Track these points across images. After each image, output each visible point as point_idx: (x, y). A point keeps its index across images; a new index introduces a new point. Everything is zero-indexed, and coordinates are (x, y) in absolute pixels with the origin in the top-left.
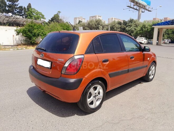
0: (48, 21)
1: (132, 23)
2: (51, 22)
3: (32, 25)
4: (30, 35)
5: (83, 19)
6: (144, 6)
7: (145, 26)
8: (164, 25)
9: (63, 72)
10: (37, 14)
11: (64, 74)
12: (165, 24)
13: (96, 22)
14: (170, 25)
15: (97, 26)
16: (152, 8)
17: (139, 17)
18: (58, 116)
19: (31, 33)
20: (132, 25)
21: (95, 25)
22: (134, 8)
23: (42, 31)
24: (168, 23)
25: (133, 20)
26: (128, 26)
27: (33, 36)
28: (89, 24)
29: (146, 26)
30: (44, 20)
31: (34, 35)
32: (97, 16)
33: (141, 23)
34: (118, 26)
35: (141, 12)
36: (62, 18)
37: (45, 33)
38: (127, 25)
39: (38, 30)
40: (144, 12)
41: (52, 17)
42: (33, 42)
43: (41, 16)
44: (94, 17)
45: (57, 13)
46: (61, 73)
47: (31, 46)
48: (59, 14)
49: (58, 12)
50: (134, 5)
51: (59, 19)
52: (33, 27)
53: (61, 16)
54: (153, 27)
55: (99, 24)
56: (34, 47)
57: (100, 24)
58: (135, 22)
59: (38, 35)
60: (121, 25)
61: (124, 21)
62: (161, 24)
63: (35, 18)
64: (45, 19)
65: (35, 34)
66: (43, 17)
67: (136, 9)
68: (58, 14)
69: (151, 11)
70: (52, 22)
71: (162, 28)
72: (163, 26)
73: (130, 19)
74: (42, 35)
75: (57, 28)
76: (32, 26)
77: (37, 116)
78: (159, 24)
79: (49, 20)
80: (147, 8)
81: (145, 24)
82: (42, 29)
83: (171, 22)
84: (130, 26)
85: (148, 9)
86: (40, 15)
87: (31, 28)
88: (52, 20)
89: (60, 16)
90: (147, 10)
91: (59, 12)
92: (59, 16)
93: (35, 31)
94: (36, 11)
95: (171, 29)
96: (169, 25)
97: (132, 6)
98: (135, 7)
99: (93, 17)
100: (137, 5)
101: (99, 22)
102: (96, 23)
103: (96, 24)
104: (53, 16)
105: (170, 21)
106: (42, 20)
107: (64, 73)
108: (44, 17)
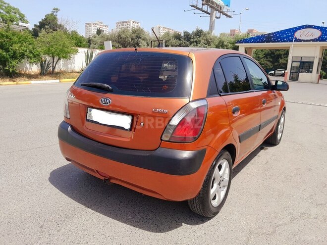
0: (34, 27)
1: (200, 37)
2: (40, 29)
3: (7, 33)
4: (5, 56)
5: (104, 27)
6: (219, 8)
7: (223, 42)
8: (255, 42)
9: (166, 136)
10: (8, 12)
11: (167, 141)
12: (256, 40)
13: (134, 33)
14: (264, 42)
15: (136, 40)
16: (234, 12)
17: (212, 26)
18: (148, 230)
19: (7, 51)
20: (200, 41)
21: (132, 39)
22: (203, 9)
23: (31, 47)
24: (261, 40)
25: (201, 31)
26: (193, 42)
27: (10, 58)
28: (119, 36)
29: (225, 44)
30: (24, 24)
31: (14, 57)
32: (131, 22)
33: (216, 37)
34: (174, 41)
35: (214, 18)
36: (63, 23)
37: (38, 53)
38: (192, 40)
39: (21, 46)
40: (219, 18)
41: (41, 20)
42: (13, 71)
43: (18, 16)
44: (125, 24)
45: (51, 13)
46: (161, 140)
47: (8, 80)
48: (57, 14)
49: (54, 9)
50: (203, 5)
51: (56, 23)
52: (10, 39)
53: (61, 19)
54: (236, 44)
55: (140, 38)
56: (14, 81)
57: (142, 36)
58: (205, 35)
59: (23, 56)
60: (180, 40)
61: (185, 33)
62: (249, 40)
63: (3, 20)
64: (27, 22)
65: (15, 53)
66: (22, 18)
67: (206, 12)
68: (55, 14)
69: (230, 17)
70: (42, 29)
71: (250, 48)
72: (253, 44)
73: (197, 31)
74: (31, 55)
75: (64, 43)
76: (7, 37)
77: (103, 236)
78: (246, 40)
79: (35, 25)
80: (225, 10)
81: (223, 39)
82: (30, 44)
83: (266, 38)
84: (196, 42)
85: (226, 13)
86: (15, 13)
87: (7, 41)
88: (42, 25)
89: (58, 17)
90: (224, 14)
91: (57, 10)
92: (56, 18)
93: (16, 47)
94: (7, 5)
95: (262, 50)
96: (262, 42)
97: (200, 6)
98: (205, 8)
99: (123, 22)
100: (208, 5)
101: (138, 34)
102: (134, 36)
103: (134, 38)
104: (44, 18)
105: (265, 35)
106: (21, 24)
107: (167, 139)
108: (26, 18)
